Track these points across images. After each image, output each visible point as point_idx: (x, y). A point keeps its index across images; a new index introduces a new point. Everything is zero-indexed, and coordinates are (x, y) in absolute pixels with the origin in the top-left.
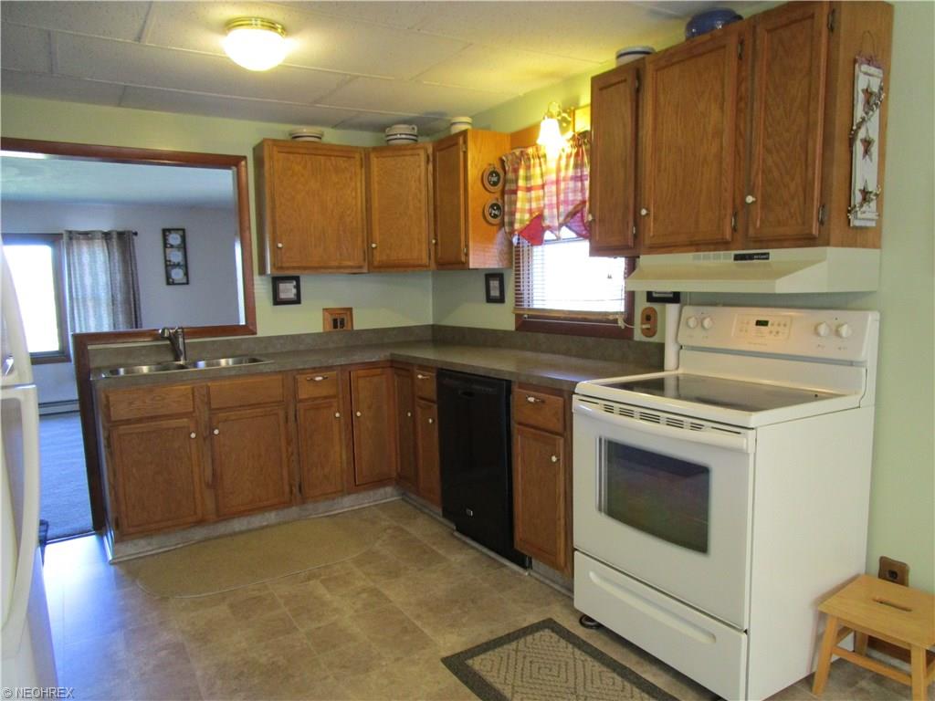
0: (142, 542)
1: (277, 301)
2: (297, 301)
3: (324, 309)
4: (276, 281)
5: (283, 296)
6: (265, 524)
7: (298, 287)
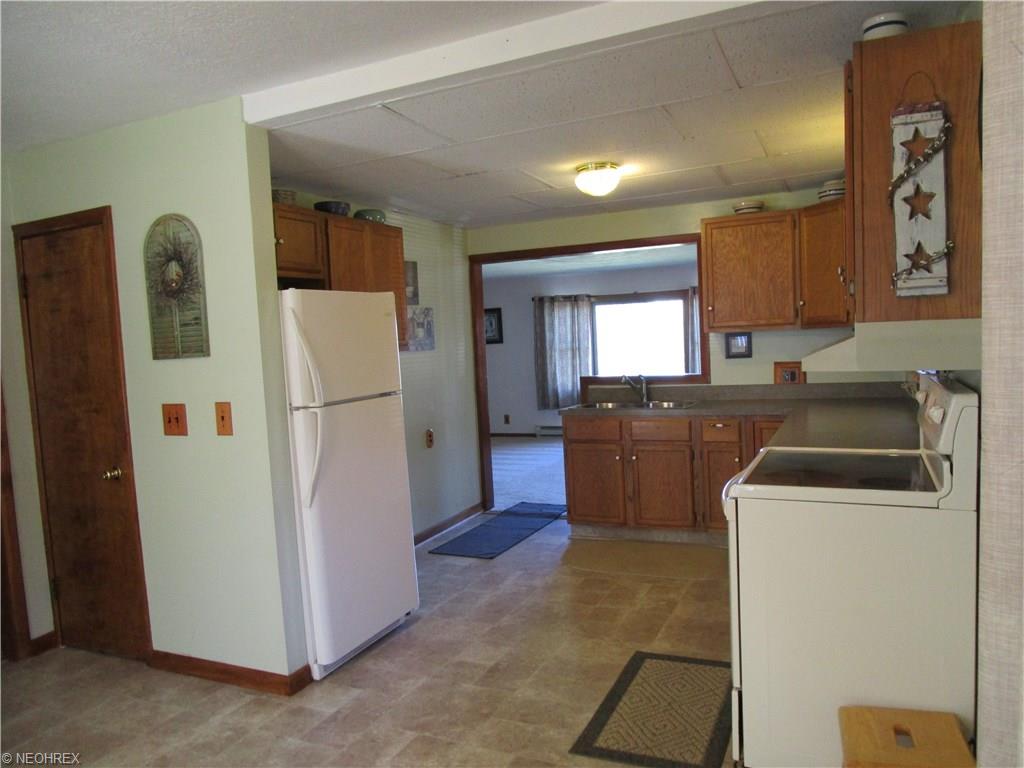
0: (589, 530)
1: (729, 355)
2: (748, 354)
3: (776, 364)
4: (729, 337)
5: (734, 350)
6: (679, 541)
7: (749, 343)
